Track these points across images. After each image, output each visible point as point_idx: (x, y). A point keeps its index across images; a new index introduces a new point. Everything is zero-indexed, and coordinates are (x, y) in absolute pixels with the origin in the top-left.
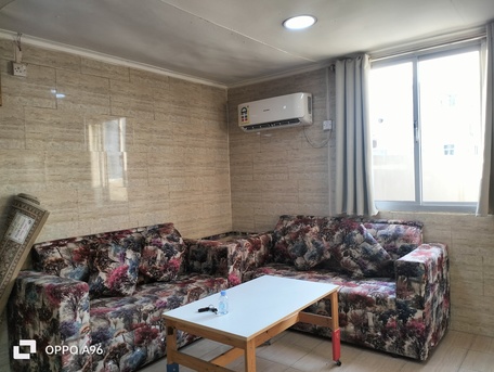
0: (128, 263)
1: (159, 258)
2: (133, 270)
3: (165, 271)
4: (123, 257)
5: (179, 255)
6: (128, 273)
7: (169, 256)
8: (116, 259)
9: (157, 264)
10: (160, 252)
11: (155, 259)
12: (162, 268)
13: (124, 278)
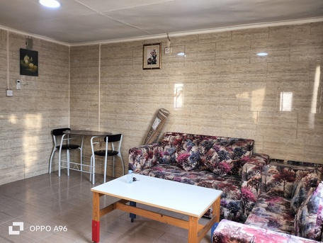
0: (191, 153)
1: (214, 157)
2: (192, 158)
3: (215, 167)
4: (190, 149)
5: (230, 161)
6: (189, 159)
7: (221, 159)
8: (186, 149)
9: (211, 161)
10: (216, 154)
11: (211, 157)
12: (214, 165)
13: (185, 160)
